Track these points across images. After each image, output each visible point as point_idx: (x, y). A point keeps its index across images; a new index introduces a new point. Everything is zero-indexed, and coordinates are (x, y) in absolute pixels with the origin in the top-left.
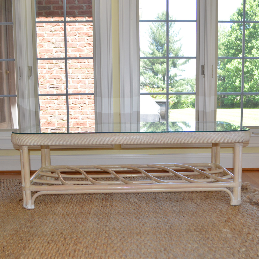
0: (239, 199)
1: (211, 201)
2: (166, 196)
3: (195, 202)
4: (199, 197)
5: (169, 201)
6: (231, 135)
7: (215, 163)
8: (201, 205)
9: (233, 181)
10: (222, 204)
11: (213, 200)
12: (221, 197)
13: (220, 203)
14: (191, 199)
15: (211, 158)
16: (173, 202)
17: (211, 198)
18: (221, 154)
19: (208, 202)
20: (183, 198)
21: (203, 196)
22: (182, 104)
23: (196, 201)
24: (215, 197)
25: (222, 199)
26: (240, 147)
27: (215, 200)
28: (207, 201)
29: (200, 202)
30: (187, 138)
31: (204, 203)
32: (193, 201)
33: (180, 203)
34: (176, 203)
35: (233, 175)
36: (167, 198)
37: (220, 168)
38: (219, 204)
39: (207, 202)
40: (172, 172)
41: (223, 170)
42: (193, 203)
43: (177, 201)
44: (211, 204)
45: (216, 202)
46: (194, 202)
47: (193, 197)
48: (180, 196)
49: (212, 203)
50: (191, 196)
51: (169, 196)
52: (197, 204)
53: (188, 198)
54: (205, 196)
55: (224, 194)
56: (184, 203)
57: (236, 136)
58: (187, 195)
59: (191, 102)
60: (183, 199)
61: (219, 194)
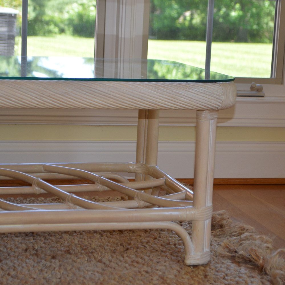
0: (207, 249)
1: (137, 256)
2: (24, 245)
3: (99, 258)
4: (106, 247)
5: (31, 257)
6: (191, 91)
7: (144, 163)
8: (113, 265)
9: (193, 206)
10: (165, 262)
11: (142, 252)
12: (162, 245)
13: (160, 260)
14: (87, 251)
15: (135, 153)
16: (41, 259)
17: (138, 248)
18: (159, 145)
19: (130, 258)
20: (67, 249)
21: (117, 244)
22: (48, 23)
23: (101, 256)
24: (146, 246)
25: (165, 249)
26: (212, 122)
27: (148, 254)
28: (127, 256)
29: (110, 258)
30: (84, 96)
31: (121, 261)
32: (92, 256)
33: (59, 261)
34: (51, 262)
35: (192, 192)
36: (26, 250)
37: (156, 175)
38: (158, 262)
39: (127, 258)
40: (40, 185)
41: (166, 180)
42: (94, 261)
43: (54, 257)
44: (138, 263)
45: (151, 257)
46: (95, 258)
47: (93, 247)
48: (59, 245)
49: (140, 260)
50: (87, 243)
51: (31, 245)
52: (104, 263)
53: (79, 248)
54: (121, 245)
55: (168, 240)
56: (70, 261)
57: (203, 95)
58: (76, 242)
59: (71, 21)
60: (68, 251)
61: (155, 238)
